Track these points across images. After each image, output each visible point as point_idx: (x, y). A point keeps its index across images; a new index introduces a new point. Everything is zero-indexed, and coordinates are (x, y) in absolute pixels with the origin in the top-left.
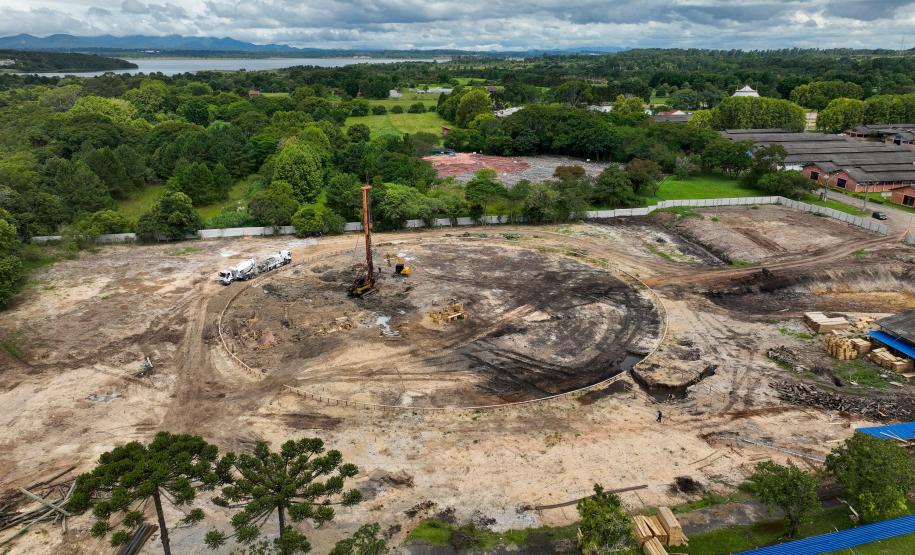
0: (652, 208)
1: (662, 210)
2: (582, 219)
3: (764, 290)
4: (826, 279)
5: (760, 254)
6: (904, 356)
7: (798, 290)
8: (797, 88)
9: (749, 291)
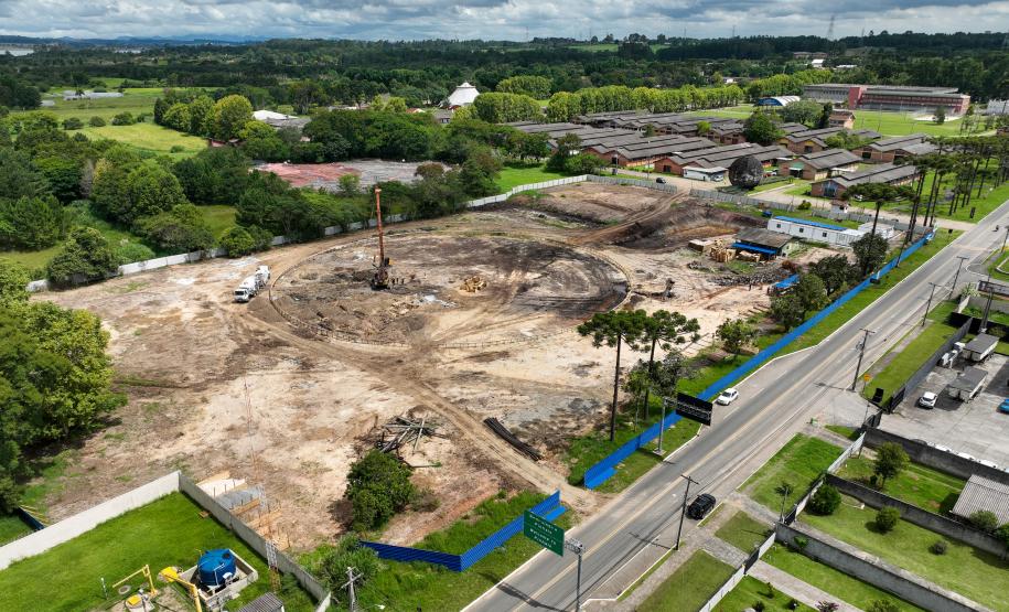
0: (509, 194)
1: (516, 195)
2: (463, 210)
3: (644, 236)
4: (671, 224)
5: (620, 216)
6: (757, 252)
7: (660, 233)
8: (501, 83)
9: (636, 238)
